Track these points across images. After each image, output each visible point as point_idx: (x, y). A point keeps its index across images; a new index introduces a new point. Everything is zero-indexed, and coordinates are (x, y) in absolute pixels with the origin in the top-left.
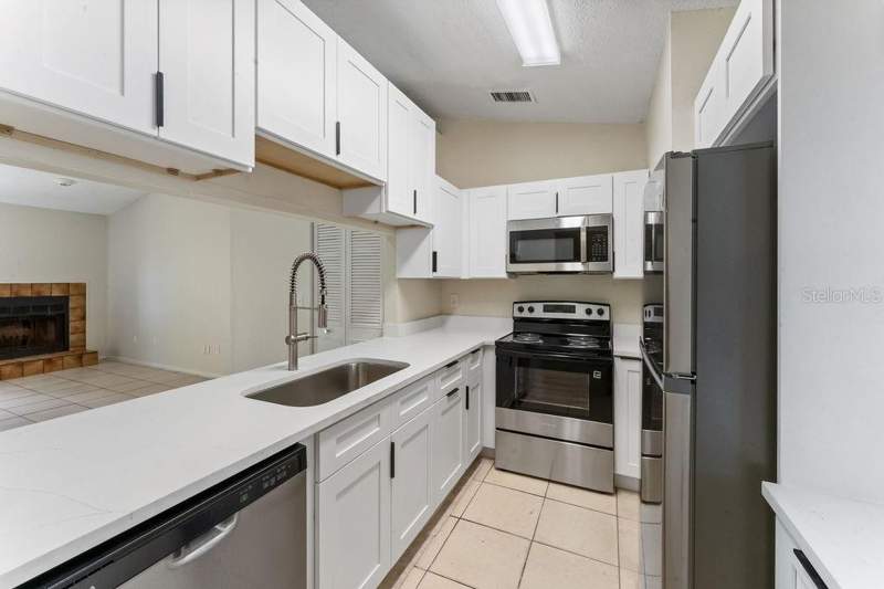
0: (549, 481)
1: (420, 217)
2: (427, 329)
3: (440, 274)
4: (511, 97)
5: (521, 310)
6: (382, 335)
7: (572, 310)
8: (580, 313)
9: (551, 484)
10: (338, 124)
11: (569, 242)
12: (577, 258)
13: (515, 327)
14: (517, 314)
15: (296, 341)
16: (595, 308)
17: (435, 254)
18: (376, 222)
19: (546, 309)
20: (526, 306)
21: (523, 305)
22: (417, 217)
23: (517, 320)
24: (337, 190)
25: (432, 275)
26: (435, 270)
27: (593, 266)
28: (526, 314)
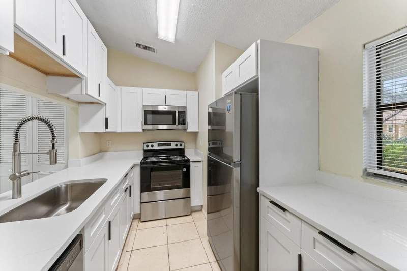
0: (166, 218)
1: (102, 99)
2: (95, 160)
3: (110, 129)
4: (146, 48)
5: (147, 146)
6: (66, 167)
7: (170, 145)
8: (173, 146)
9: (167, 220)
10: (63, 36)
11: (171, 117)
12: (174, 123)
13: (144, 155)
14: (146, 148)
16: (179, 144)
17: (107, 119)
18: (68, 98)
19: (159, 145)
20: (150, 145)
21: (148, 144)
22: (99, 98)
23: (145, 151)
24: (45, 76)
25: (104, 130)
26: (107, 127)
27: (180, 127)
28: (150, 148)
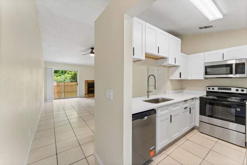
2: (178, 93)
3: (182, 78)
4: (206, 27)
5: (209, 89)
6: (165, 93)
7: (230, 89)
8: (233, 90)
9: (219, 140)
10: (158, 47)
12: (231, 73)
14: (208, 90)
15: (149, 92)
16: (240, 89)
17: (180, 73)
18: (165, 66)
19: (219, 89)
20: (211, 88)
21: (210, 87)
22: (175, 64)
23: (207, 92)
24: (156, 60)
25: (179, 78)
26: (180, 77)
27: (238, 76)
28: (211, 90)
